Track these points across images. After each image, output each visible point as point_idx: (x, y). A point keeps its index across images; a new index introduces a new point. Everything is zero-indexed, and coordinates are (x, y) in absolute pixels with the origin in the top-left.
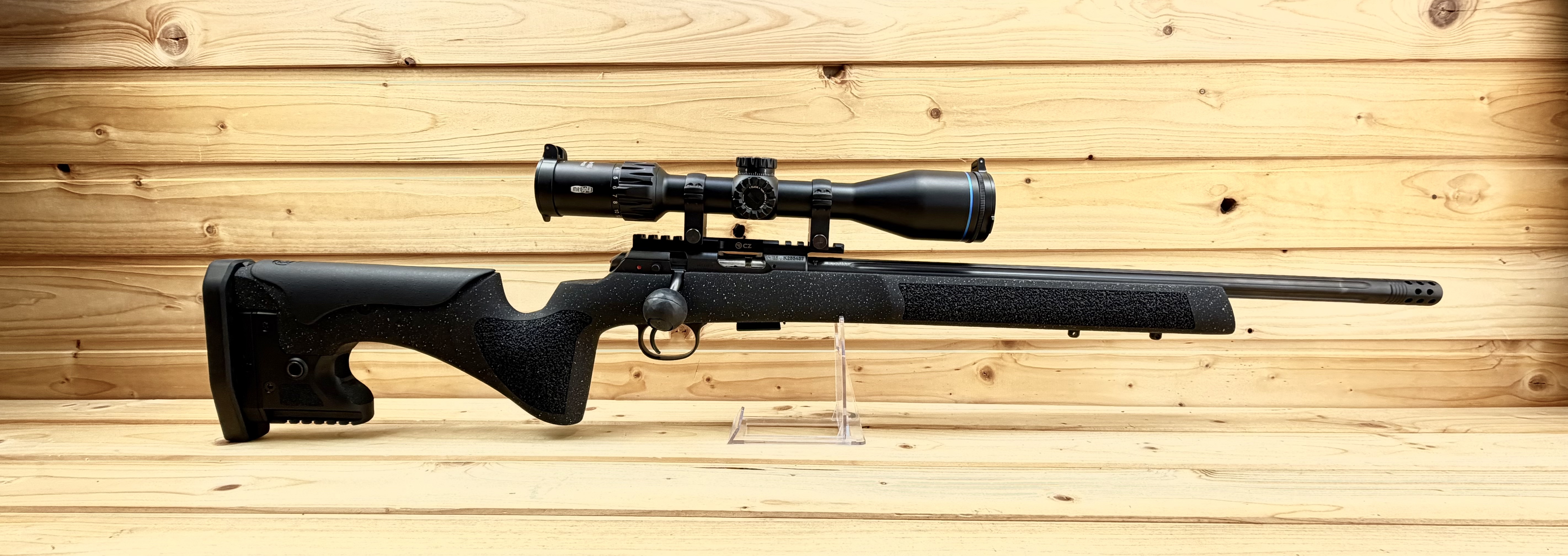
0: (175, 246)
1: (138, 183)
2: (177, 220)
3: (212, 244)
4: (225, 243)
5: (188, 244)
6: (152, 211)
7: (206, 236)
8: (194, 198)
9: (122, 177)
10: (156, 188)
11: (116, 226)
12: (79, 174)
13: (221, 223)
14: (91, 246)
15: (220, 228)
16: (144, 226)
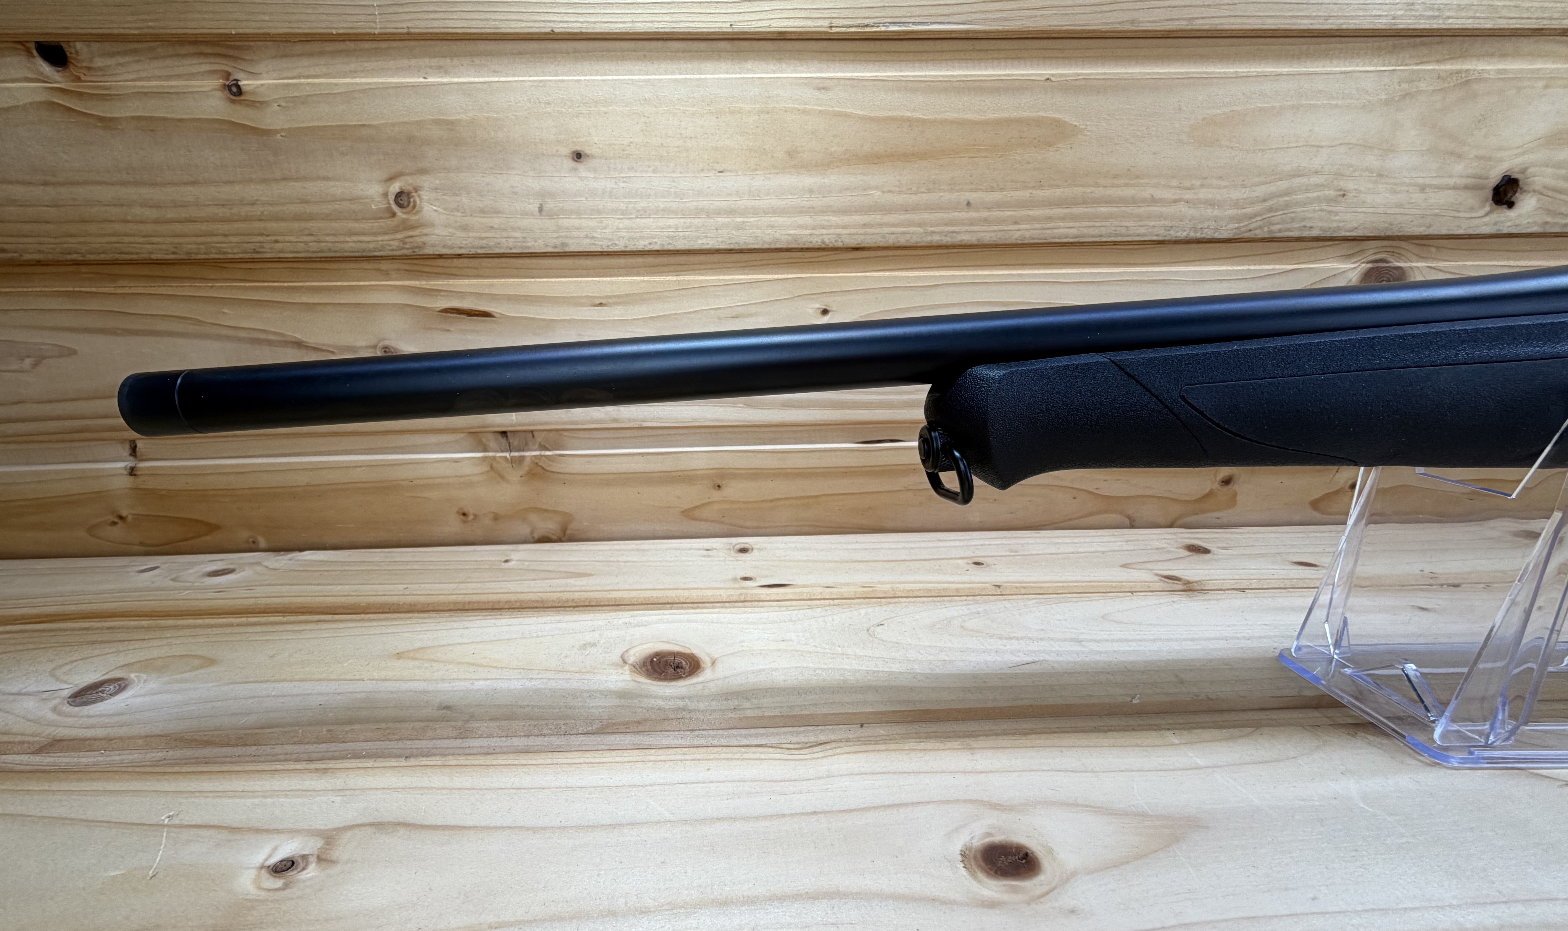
0: (328, 239)
1: (234, 89)
2: (326, 179)
3: (411, 233)
4: (437, 231)
5: (357, 234)
6: (271, 159)
7: (394, 215)
8: (364, 125)
9: (191, 76)
10: (275, 100)
11: (190, 193)
12: (89, 69)
13: (426, 185)
14: (141, 240)
15: (425, 195)
16: (253, 191)
